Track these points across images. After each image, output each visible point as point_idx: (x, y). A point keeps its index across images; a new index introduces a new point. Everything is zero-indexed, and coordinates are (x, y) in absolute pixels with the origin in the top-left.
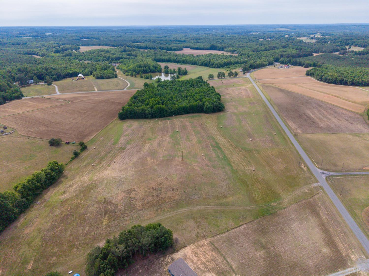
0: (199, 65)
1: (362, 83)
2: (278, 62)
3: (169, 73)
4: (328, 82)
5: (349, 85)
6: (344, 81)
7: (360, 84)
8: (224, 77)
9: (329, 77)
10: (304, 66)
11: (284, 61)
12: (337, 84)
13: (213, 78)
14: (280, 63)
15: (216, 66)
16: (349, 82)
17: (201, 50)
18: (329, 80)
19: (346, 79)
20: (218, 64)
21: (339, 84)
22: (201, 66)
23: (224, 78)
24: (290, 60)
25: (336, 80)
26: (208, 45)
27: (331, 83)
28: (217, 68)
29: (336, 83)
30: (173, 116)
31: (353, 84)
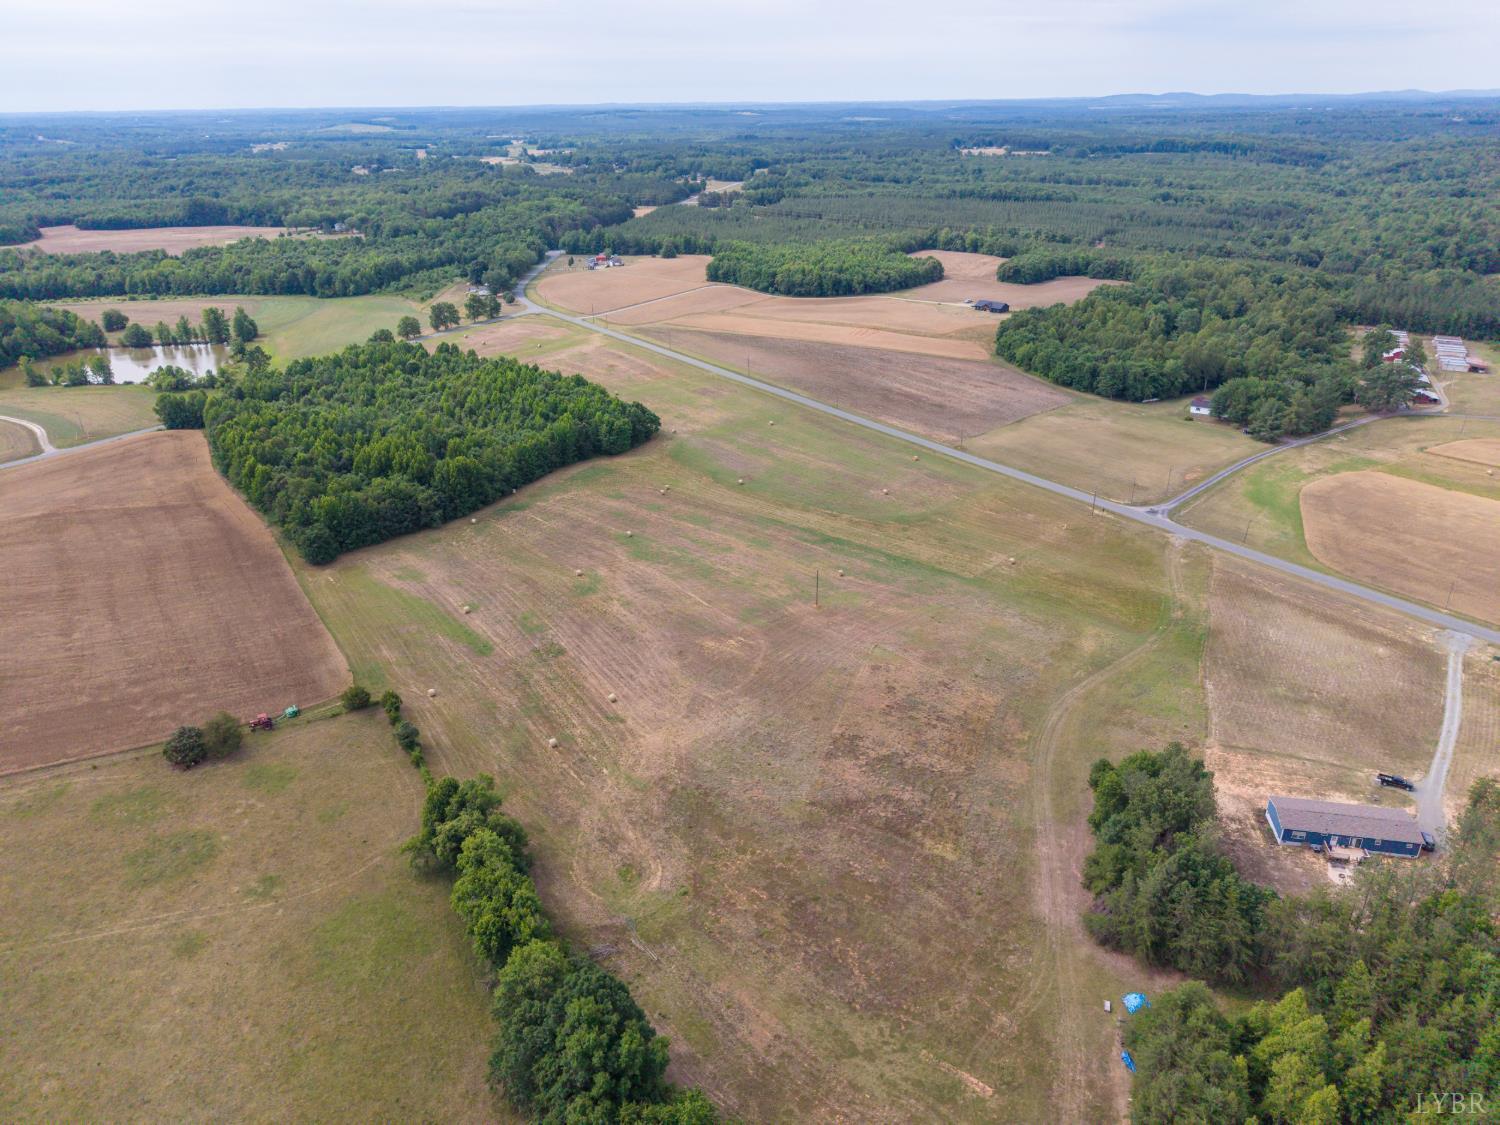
0: (250, 293)
1: (888, 282)
2: (558, 249)
3: (155, 341)
4: (800, 295)
5: (859, 294)
6: (844, 283)
7: (883, 285)
8: (456, 320)
9: (798, 277)
10: (662, 251)
11: (580, 244)
12: (827, 296)
13: (419, 332)
14: (563, 252)
15: (352, 287)
16: (859, 284)
17: (144, 227)
18: (801, 285)
19: (848, 276)
20: (358, 277)
21: (832, 295)
22: (266, 293)
23: (454, 326)
24: (600, 237)
25: (820, 285)
26: (176, 204)
27: (809, 294)
28: (356, 294)
29: (822, 294)
30: (511, 493)
31: (871, 288)
